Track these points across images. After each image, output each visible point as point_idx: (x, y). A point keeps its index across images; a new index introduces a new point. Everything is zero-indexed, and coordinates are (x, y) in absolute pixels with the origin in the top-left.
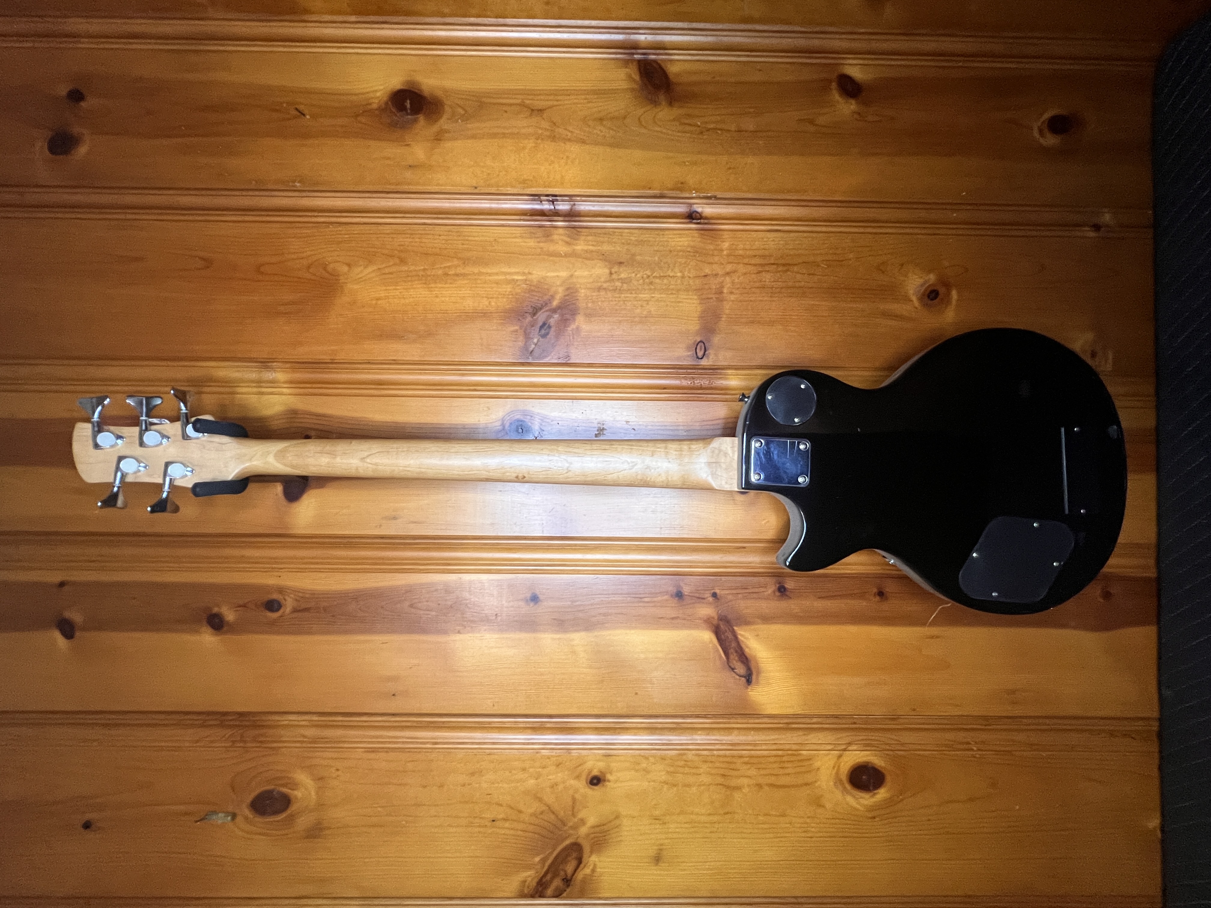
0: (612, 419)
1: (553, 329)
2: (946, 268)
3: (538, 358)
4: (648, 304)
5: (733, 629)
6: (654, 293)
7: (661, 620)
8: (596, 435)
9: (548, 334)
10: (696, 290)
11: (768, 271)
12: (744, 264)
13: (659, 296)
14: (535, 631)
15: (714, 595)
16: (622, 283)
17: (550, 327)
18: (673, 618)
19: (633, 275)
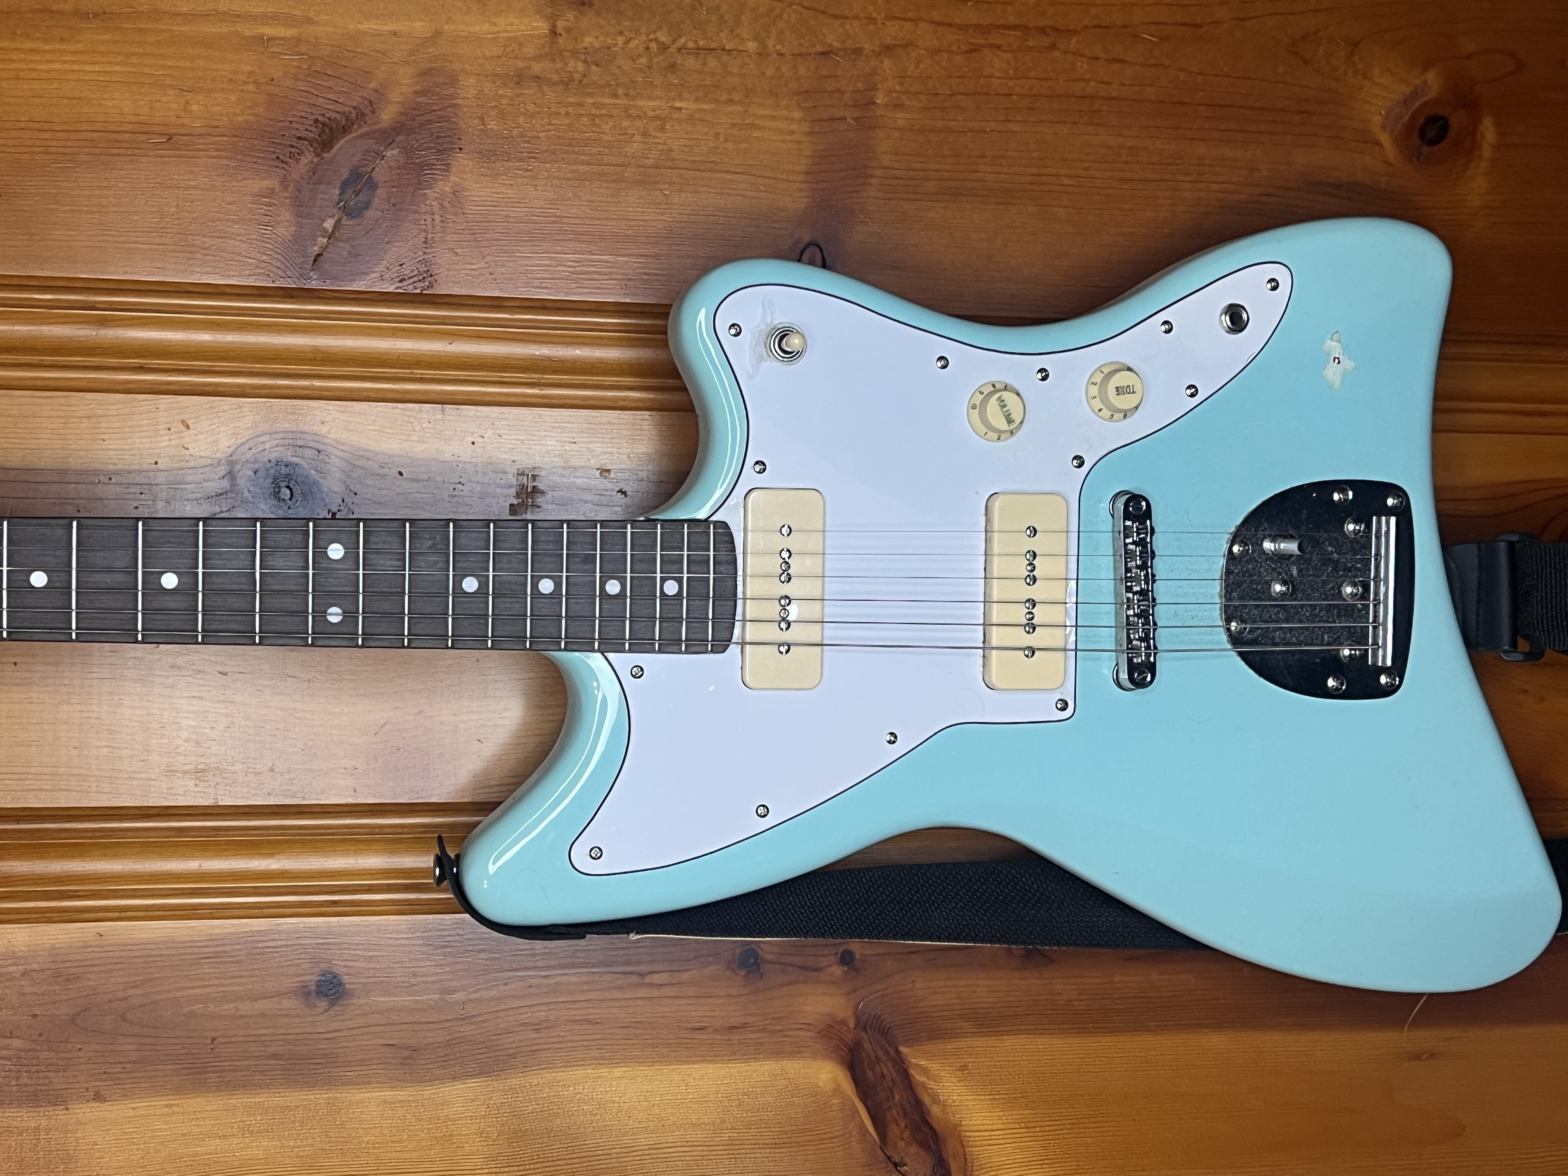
0: (559, 462)
1: (381, 192)
2: (1469, 57)
3: (334, 278)
4: (662, 129)
5: (898, 1052)
6: (681, 98)
7: (698, 1035)
8: (513, 509)
9: (367, 205)
10: (799, 93)
11: (999, 47)
12: (932, 22)
13: (693, 106)
14: (331, 1082)
15: (847, 959)
16: (585, 62)
17: (373, 186)
18: (732, 1028)
19: (620, 40)
